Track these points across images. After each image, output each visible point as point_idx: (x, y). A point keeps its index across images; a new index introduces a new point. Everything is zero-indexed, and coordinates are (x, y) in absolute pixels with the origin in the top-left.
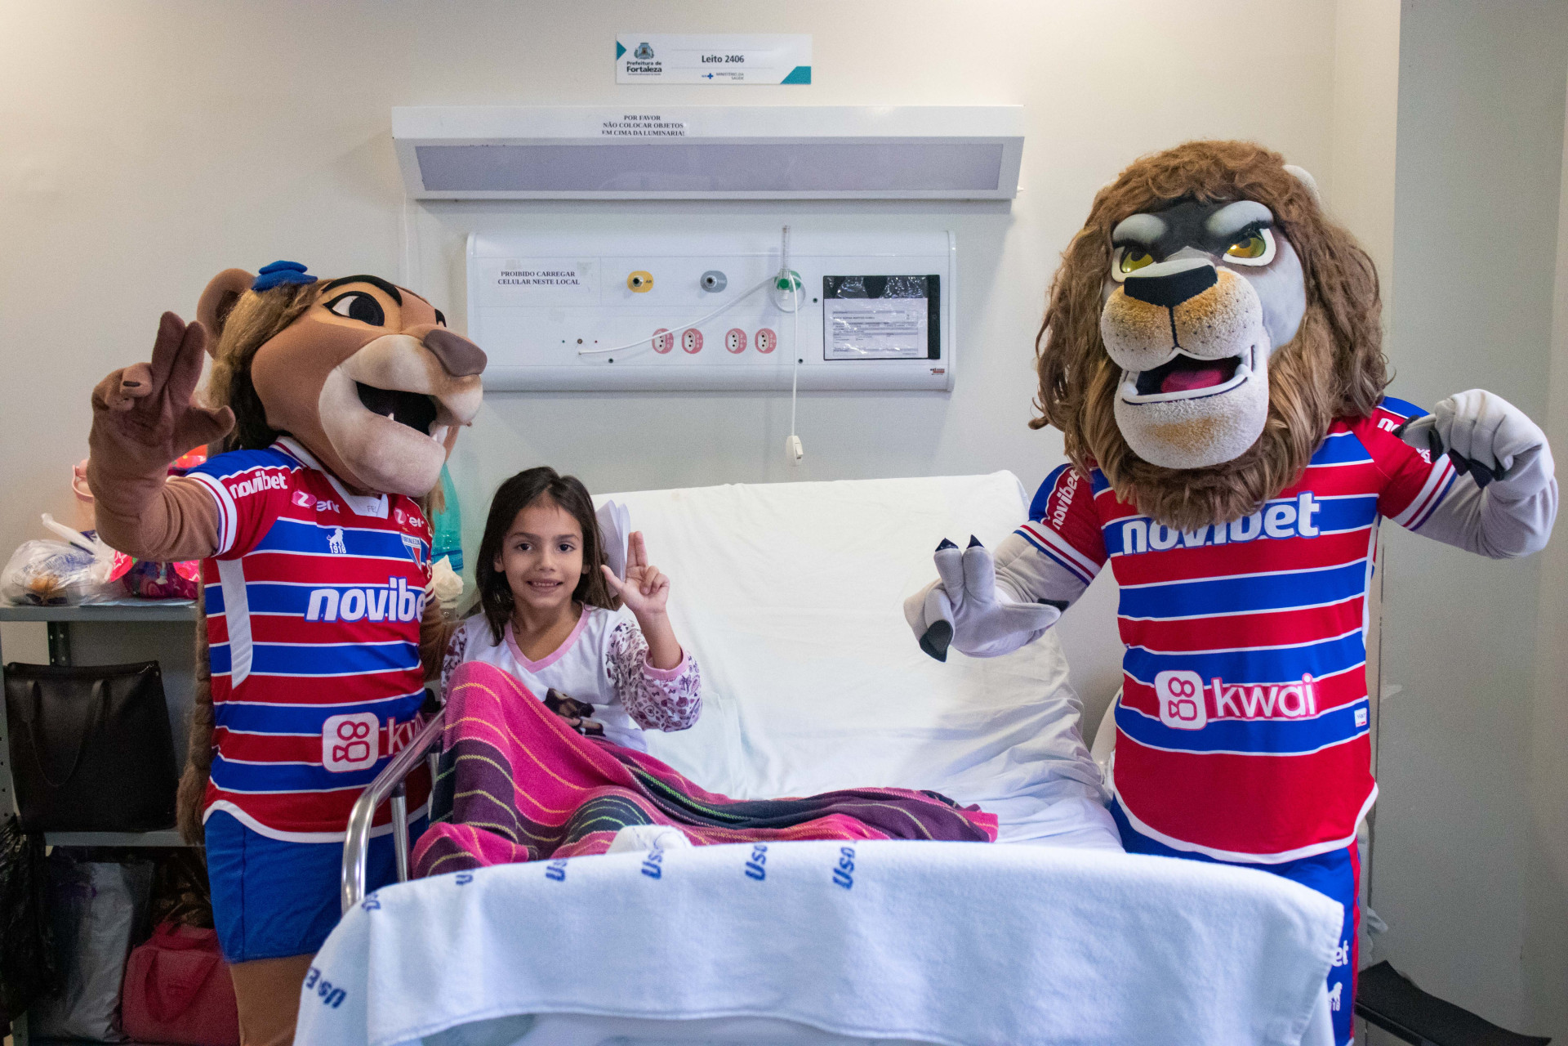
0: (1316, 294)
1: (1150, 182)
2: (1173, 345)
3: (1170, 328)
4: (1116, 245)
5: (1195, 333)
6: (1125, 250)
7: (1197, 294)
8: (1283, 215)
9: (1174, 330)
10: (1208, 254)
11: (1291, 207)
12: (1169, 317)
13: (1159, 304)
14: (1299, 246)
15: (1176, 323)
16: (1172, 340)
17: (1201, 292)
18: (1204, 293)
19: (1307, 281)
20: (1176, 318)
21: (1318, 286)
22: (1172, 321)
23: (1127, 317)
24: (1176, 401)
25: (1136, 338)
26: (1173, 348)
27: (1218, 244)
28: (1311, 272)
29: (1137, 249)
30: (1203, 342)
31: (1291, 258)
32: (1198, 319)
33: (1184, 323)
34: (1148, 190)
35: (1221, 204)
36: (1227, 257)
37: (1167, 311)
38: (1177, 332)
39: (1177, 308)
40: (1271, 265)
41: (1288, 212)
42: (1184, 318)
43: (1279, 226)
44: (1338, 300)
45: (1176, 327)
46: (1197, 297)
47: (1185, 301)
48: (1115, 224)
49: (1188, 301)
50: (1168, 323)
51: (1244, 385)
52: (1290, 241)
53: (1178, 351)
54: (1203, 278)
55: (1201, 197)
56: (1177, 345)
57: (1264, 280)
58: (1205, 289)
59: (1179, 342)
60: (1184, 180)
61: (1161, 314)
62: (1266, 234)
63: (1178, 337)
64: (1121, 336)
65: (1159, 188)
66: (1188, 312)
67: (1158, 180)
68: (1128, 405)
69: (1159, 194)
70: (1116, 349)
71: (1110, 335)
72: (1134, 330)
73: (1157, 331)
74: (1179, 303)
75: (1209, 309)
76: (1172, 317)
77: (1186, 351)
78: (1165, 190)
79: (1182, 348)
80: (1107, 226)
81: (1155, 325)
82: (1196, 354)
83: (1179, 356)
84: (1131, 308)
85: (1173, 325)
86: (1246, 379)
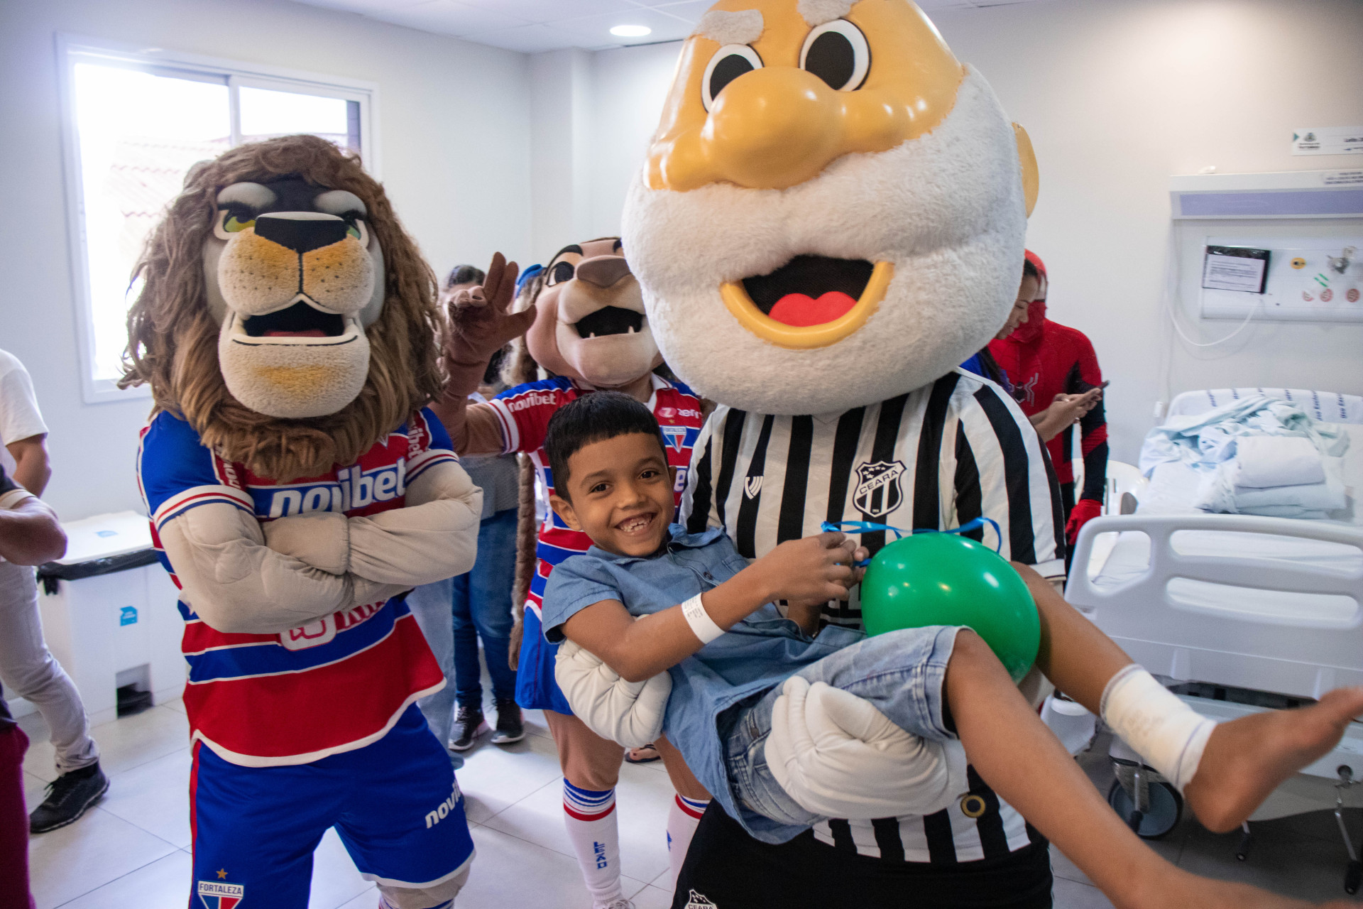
0: (394, 287)
1: (261, 157)
2: (297, 290)
3: (298, 273)
4: (221, 207)
5: (323, 281)
6: (229, 214)
7: (330, 245)
8: (375, 212)
9: (301, 275)
12: (298, 261)
13: (290, 247)
14: (384, 242)
15: (304, 268)
16: (297, 284)
17: (332, 243)
18: (335, 245)
20: (304, 264)
21: (397, 281)
22: (301, 266)
23: (256, 255)
24: (294, 345)
25: (264, 277)
26: (297, 293)
28: (391, 268)
29: (243, 213)
30: (328, 291)
32: (327, 267)
33: (313, 270)
34: (260, 163)
35: (327, 189)
37: (296, 255)
38: (305, 277)
39: (306, 255)
40: (367, 249)
42: (314, 264)
43: (371, 221)
45: (305, 273)
46: (329, 247)
47: (316, 249)
48: (220, 188)
49: (319, 249)
50: (296, 268)
51: (355, 341)
52: (378, 236)
53: (302, 297)
55: (309, 179)
56: (301, 291)
58: (335, 241)
59: (305, 288)
60: (294, 161)
61: (290, 257)
62: (362, 223)
63: (305, 282)
64: (247, 274)
65: (271, 164)
66: (318, 259)
67: (269, 156)
68: (241, 345)
69: (270, 169)
70: (237, 286)
71: (233, 271)
72: (262, 268)
73: (285, 271)
74: (309, 250)
75: (337, 259)
76: (301, 261)
77: (309, 297)
78: (277, 166)
79: (305, 294)
80: (210, 190)
81: (284, 265)
82: (317, 303)
83: (301, 303)
84: (261, 246)
85: (300, 270)
86: (356, 336)
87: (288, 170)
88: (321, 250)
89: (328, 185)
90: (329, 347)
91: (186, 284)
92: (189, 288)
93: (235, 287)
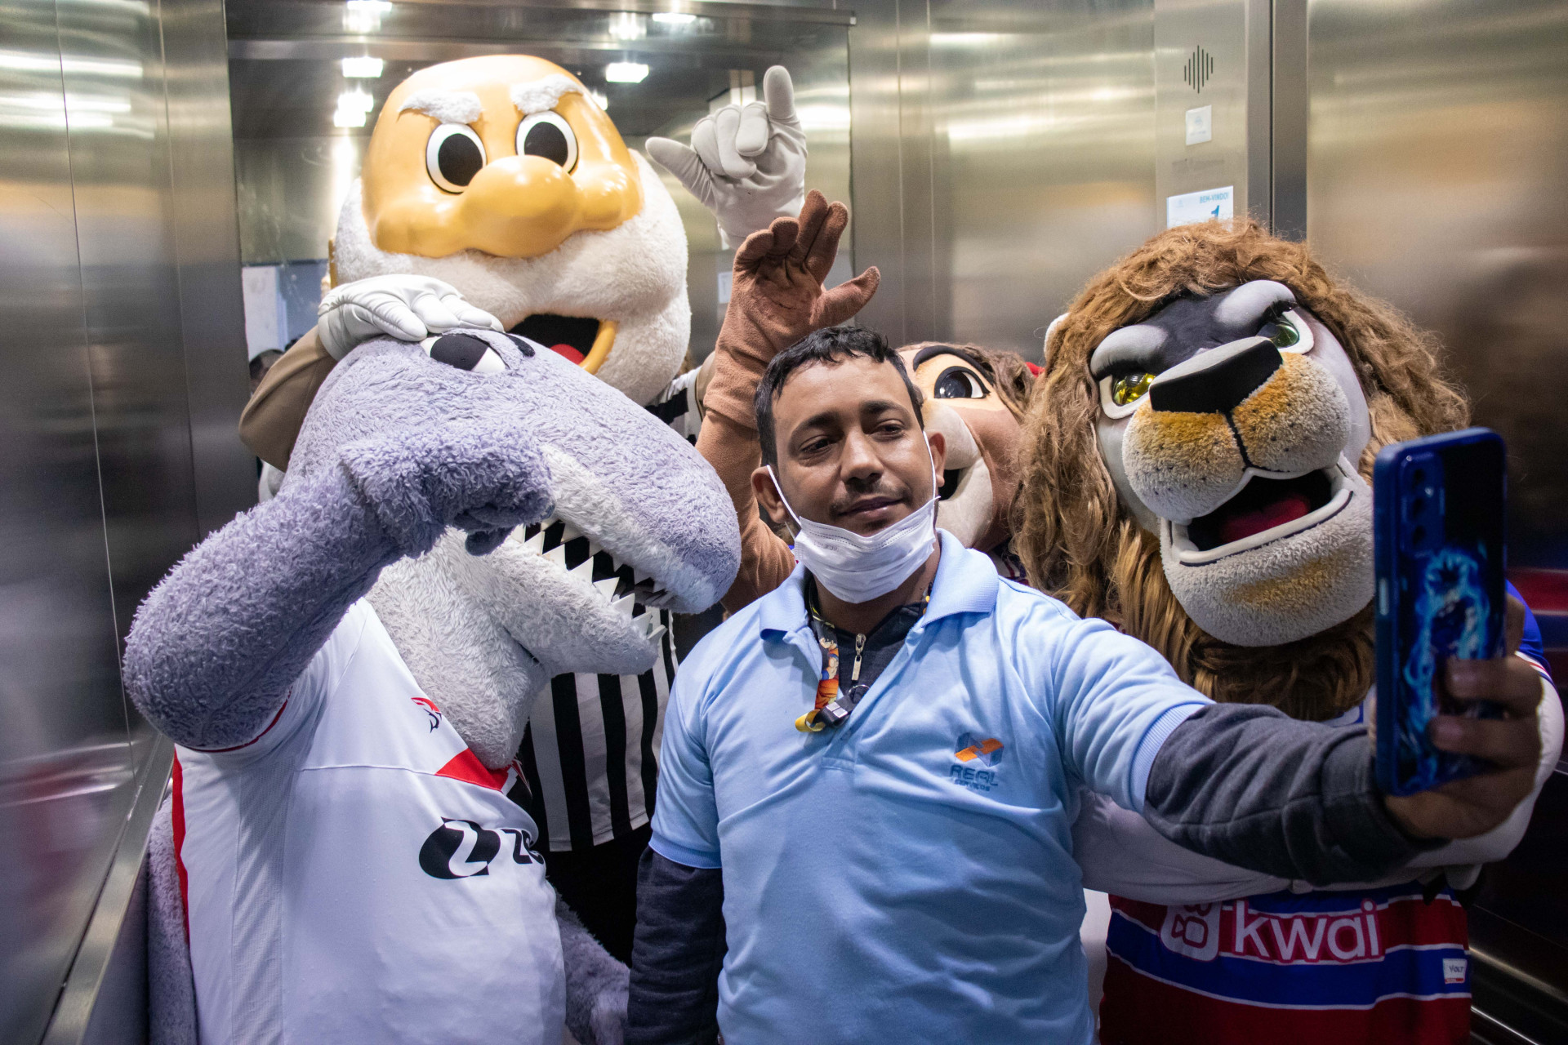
0: (1373, 383)
1: (1125, 286)
2: (1243, 465)
3: (1235, 441)
4: (1101, 374)
5: (1274, 439)
6: (1113, 380)
7: (1261, 384)
8: (1306, 292)
9: (1240, 442)
11: (1314, 282)
12: (1227, 425)
13: (1210, 411)
14: (1334, 325)
15: (1241, 432)
16: (1238, 458)
17: (1265, 380)
18: (1270, 380)
20: (1238, 425)
21: (1375, 372)
22: (1235, 430)
23: (1168, 440)
24: (1267, 544)
25: (1188, 467)
26: (1244, 470)
28: (1360, 357)
30: (1287, 450)
31: (1331, 342)
32: (1272, 418)
33: (1254, 429)
34: (1125, 295)
35: (1226, 291)
37: (1224, 419)
38: (1245, 444)
39: (1237, 413)
40: (1315, 349)
42: (1250, 421)
45: (1243, 438)
46: (1262, 388)
47: (1247, 397)
49: (1251, 395)
50: (1229, 433)
51: (1352, 501)
53: (1251, 472)
54: (1262, 359)
55: (1196, 288)
56: (1248, 464)
58: (1269, 375)
59: (1251, 458)
60: (1168, 273)
61: (1215, 424)
62: (1293, 316)
63: (1249, 451)
64: (1164, 469)
65: (1141, 289)
66: (1254, 411)
67: (1134, 282)
68: (1194, 568)
69: (1141, 298)
70: (1160, 492)
71: (1146, 473)
72: (1182, 456)
73: (1216, 448)
74: (1238, 403)
75: (1284, 400)
76: (1232, 425)
77: (1264, 468)
78: (1150, 291)
79: (1257, 467)
81: (1211, 441)
82: (1279, 471)
83: (1255, 479)
84: (1169, 426)
85: (1237, 436)
86: (1351, 493)
87: (1166, 289)
88: (1255, 393)
89: (1226, 284)
90: (1319, 526)
93: (1157, 493)
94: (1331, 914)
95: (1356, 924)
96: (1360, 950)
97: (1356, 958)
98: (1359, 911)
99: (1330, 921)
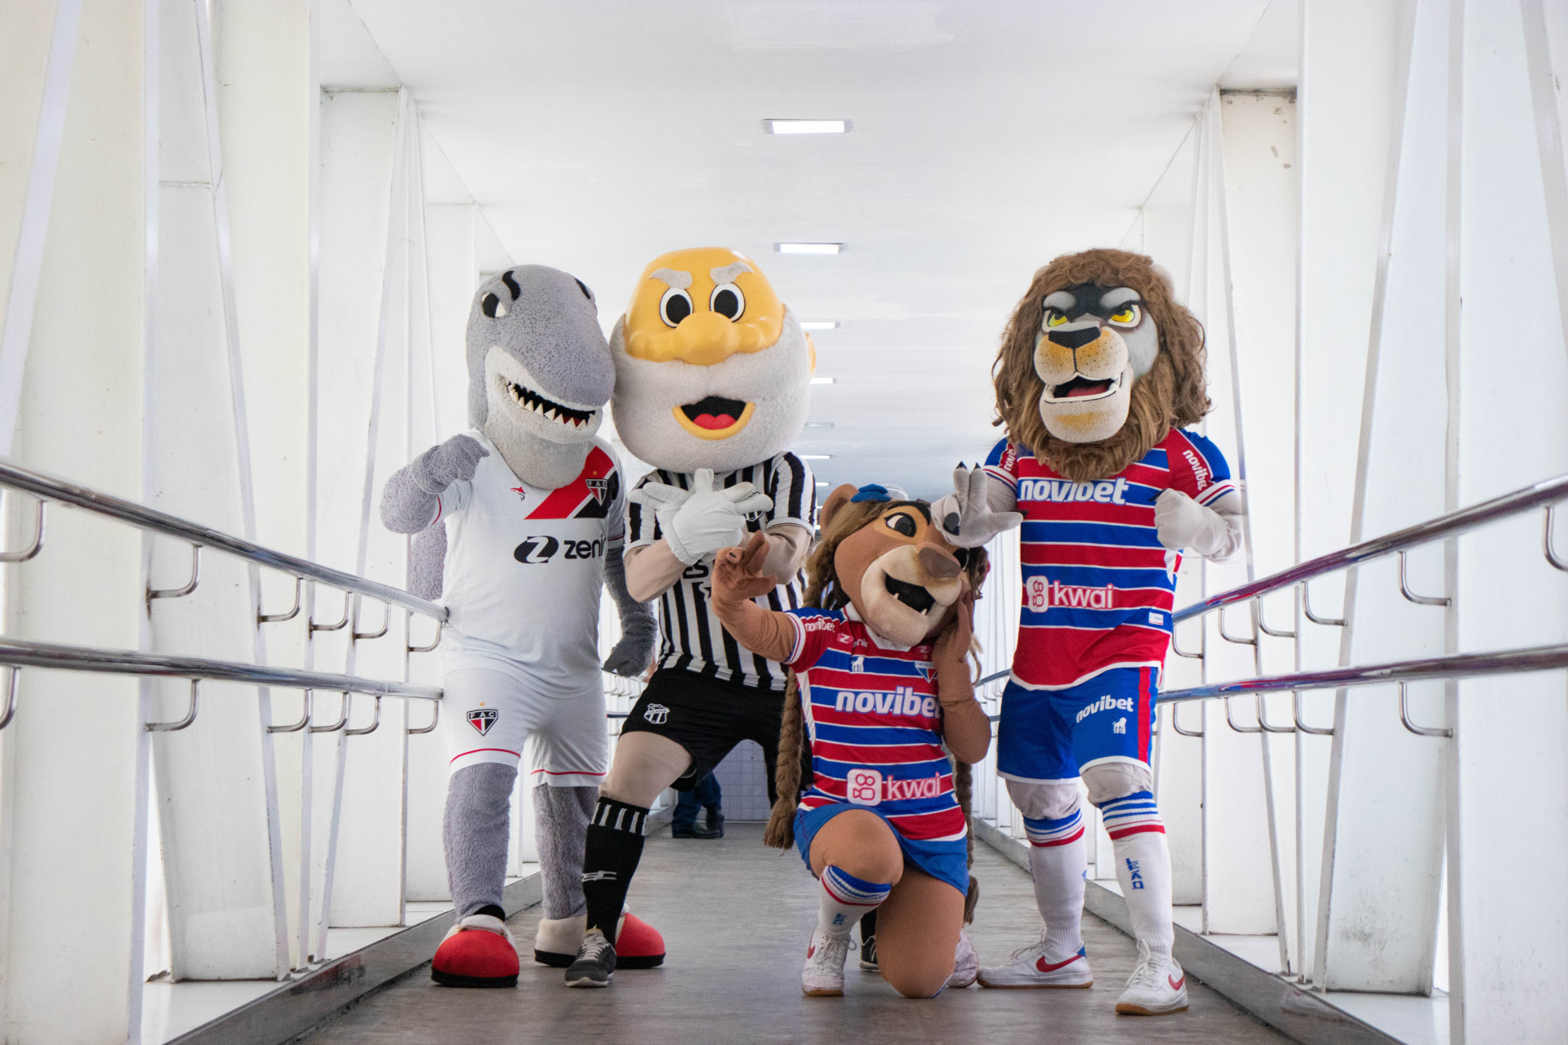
0: (1164, 346)
1: (1068, 272)
2: (1073, 371)
3: (1073, 361)
4: (1044, 309)
5: (1088, 364)
6: (1051, 313)
7: (1089, 343)
8: (1146, 298)
9: (1076, 362)
10: (1099, 319)
11: (1152, 293)
12: (1072, 354)
13: (1068, 347)
14: (1155, 317)
15: (1077, 358)
16: (1074, 367)
17: (1091, 342)
18: (1093, 342)
19: (1159, 337)
20: (1077, 355)
21: (1165, 342)
22: (1075, 357)
23: (1051, 354)
25: (1053, 365)
27: (1104, 313)
28: (1162, 333)
29: (1058, 312)
30: (1092, 369)
31: (1150, 325)
32: (1089, 356)
33: (1082, 358)
34: (1067, 277)
35: (1109, 289)
36: (1111, 321)
37: (1072, 351)
39: (1079, 350)
40: (1137, 327)
41: (1150, 297)
42: (1082, 355)
43: (1144, 304)
44: (1176, 351)
45: (1077, 360)
46: (1089, 345)
47: (1082, 346)
48: (1044, 297)
49: (1084, 346)
50: (1072, 358)
51: (1114, 395)
52: (1150, 313)
53: (1076, 374)
54: (1093, 334)
55: (1098, 284)
56: (1077, 370)
57: (1130, 336)
58: (1093, 340)
59: (1078, 368)
60: (1088, 273)
61: (1068, 352)
62: (1135, 308)
63: (1078, 366)
65: (1074, 277)
66: (1084, 352)
67: (1073, 271)
68: (1049, 404)
69: (1072, 280)
70: (1048, 369)
72: (1051, 360)
73: (1068, 361)
74: (1079, 346)
75: (1097, 351)
76: (1075, 354)
77: (1083, 373)
78: (1077, 279)
79: (1080, 372)
80: (1039, 299)
81: (1067, 357)
82: (1088, 376)
83: (1079, 376)
84: (1052, 348)
85: (1075, 359)
86: (1115, 392)
87: (1085, 280)
89: (1111, 285)
90: (1096, 400)
91: (1024, 363)
92: (1026, 363)
93: (1042, 372)
94: (1093, 588)
95: (1103, 594)
96: (1103, 604)
97: (1101, 608)
98: (1105, 588)
99: (1092, 591)
